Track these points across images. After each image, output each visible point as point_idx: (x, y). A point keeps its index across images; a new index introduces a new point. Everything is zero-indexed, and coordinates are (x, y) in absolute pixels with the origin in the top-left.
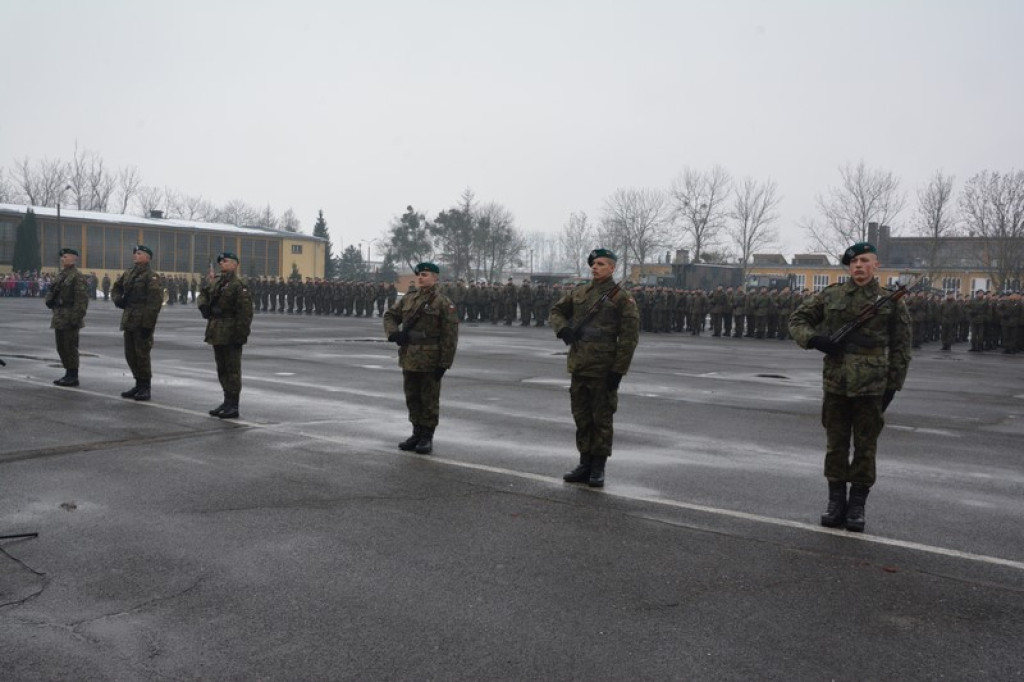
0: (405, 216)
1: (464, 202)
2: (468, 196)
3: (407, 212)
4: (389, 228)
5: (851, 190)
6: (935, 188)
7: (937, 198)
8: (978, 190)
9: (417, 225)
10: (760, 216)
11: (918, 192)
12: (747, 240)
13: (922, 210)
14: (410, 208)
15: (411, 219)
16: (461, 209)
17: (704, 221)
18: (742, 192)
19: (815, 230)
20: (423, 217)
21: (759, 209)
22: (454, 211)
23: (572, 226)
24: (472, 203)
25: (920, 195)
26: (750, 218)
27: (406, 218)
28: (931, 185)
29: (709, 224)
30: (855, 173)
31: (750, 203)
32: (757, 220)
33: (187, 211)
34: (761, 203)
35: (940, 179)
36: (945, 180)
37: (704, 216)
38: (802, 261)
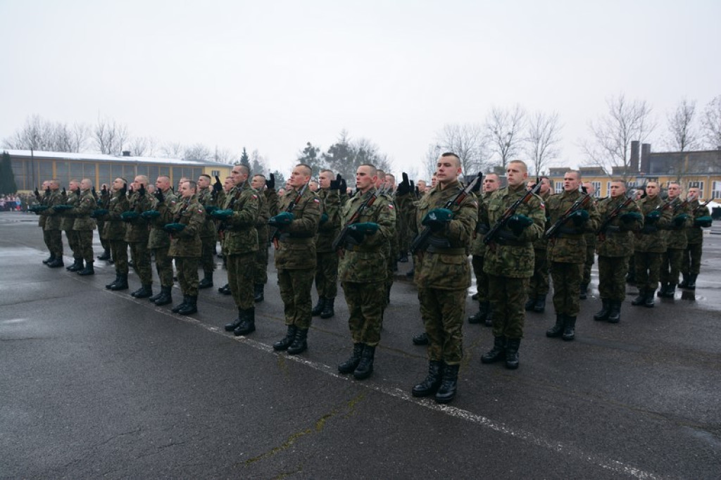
0: (306, 149)
1: (341, 138)
2: (344, 133)
3: (307, 147)
4: (297, 159)
5: (615, 116)
6: (682, 112)
7: (684, 119)
8: (716, 110)
9: (315, 155)
10: (548, 139)
11: (667, 115)
12: (538, 157)
13: (671, 128)
14: (309, 144)
15: (311, 152)
16: (341, 143)
17: (508, 145)
18: (535, 122)
19: (588, 148)
20: (318, 150)
21: (546, 134)
22: (337, 145)
23: (431, 153)
24: (347, 138)
25: (670, 118)
26: (540, 141)
27: (307, 150)
28: (678, 109)
29: (512, 146)
30: (618, 103)
31: (540, 130)
32: (546, 142)
33: (172, 152)
34: (548, 129)
35: (685, 103)
36: (689, 104)
37: (508, 141)
38: (584, 172)
